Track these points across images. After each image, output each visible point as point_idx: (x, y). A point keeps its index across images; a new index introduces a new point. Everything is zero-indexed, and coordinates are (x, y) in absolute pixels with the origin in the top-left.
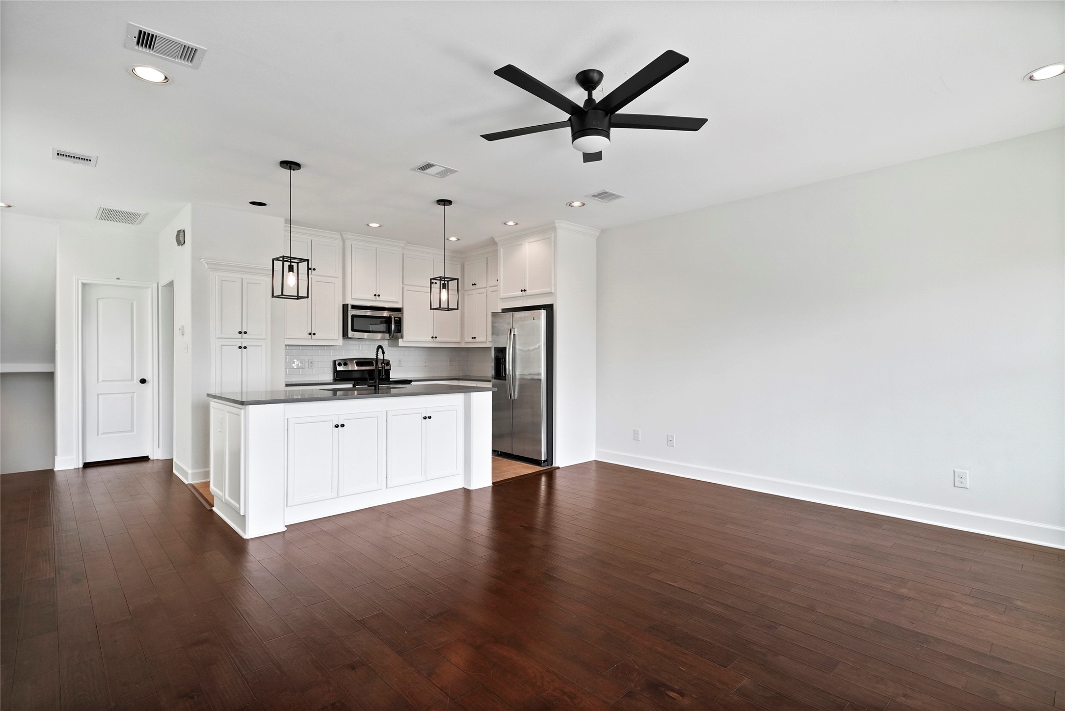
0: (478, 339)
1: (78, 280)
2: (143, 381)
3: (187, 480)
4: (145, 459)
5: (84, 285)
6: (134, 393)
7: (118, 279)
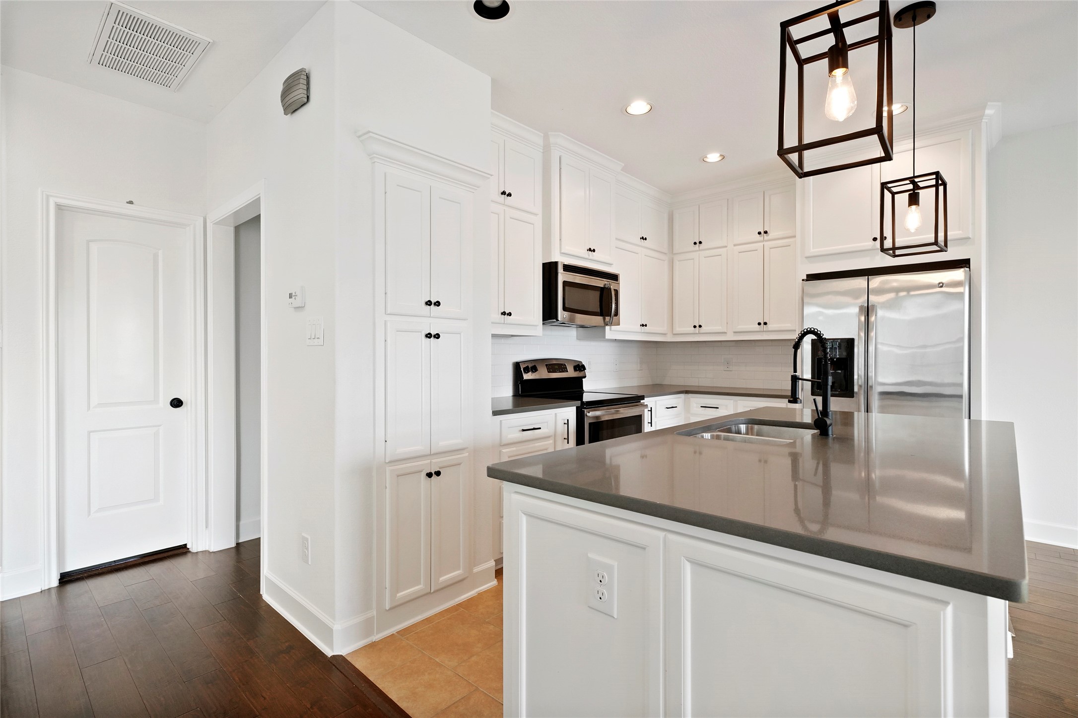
0: (770, 326)
1: (48, 197)
2: (177, 403)
3: (331, 647)
4: (181, 551)
5: (59, 208)
6: (160, 426)
7: (131, 202)
